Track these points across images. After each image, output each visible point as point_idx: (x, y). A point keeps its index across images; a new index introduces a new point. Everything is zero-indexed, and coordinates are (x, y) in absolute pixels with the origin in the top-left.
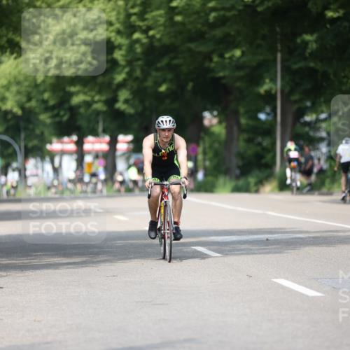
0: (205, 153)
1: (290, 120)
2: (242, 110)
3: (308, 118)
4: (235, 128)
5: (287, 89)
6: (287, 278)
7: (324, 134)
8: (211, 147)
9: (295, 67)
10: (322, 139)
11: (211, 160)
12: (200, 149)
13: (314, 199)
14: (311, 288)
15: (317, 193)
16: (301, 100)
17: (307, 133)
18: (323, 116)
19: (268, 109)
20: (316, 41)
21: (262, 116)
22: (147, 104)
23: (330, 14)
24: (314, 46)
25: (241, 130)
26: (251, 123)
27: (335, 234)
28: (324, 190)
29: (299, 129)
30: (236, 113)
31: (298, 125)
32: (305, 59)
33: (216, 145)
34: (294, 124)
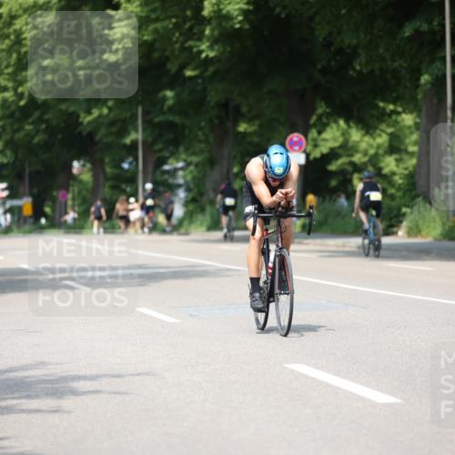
0: (73, 199)
1: (150, 168)
2: (107, 160)
3: (166, 167)
4: (101, 176)
5: (150, 139)
6: (149, 308)
7: (181, 181)
8: (80, 193)
9: (157, 120)
10: (179, 186)
11: (79, 206)
12: (70, 196)
13: (174, 239)
14: (170, 315)
15: (175, 233)
16: (160, 150)
17: (166, 180)
18: (180, 164)
19: (131, 159)
20: (173, 98)
21: (126, 166)
22: (20, 154)
23: (189, 73)
24: (170, 102)
25: (107, 179)
26: (115, 171)
27: (192, 269)
28: (182, 230)
29: (159, 177)
30: (102, 162)
31: (158, 173)
32: (163, 113)
33: (84, 193)
34: (154, 173)
